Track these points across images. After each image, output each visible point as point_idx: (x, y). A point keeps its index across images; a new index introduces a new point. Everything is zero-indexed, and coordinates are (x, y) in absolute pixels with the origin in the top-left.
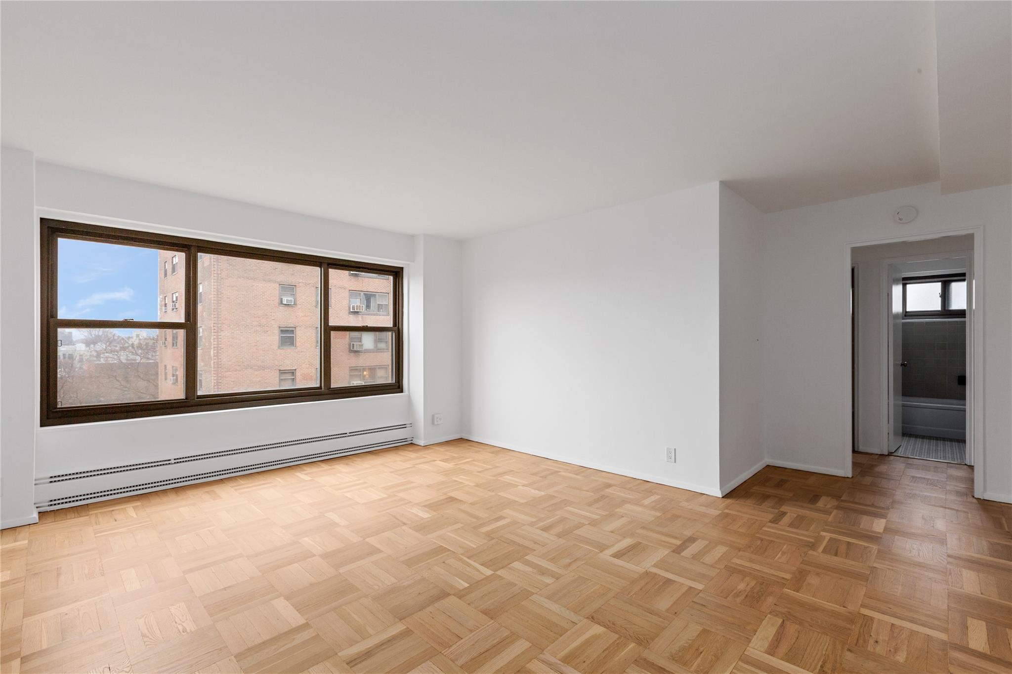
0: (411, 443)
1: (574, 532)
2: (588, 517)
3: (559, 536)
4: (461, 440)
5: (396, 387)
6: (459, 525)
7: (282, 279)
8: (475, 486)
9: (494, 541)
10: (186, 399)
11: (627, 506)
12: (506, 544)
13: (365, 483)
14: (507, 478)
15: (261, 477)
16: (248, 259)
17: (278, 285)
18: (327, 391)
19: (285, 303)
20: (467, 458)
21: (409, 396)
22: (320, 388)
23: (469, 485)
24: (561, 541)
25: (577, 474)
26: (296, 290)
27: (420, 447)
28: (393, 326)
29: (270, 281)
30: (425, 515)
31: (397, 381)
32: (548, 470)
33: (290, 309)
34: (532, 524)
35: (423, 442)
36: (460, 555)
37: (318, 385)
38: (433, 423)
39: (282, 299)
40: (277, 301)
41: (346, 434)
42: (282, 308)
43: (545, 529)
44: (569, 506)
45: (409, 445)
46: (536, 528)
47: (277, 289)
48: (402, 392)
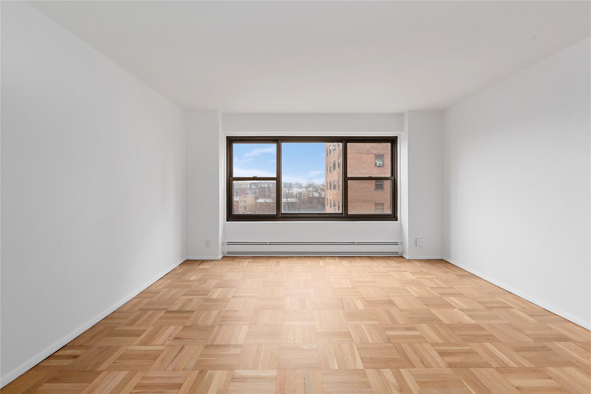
0: (402, 256)
1: (471, 369)
2: (502, 361)
3: (450, 365)
4: (442, 261)
5: (393, 217)
6: (376, 323)
7: (376, 152)
8: (417, 297)
9: (389, 345)
10: (276, 214)
11: (571, 370)
12: (396, 352)
13: (349, 275)
14: (453, 300)
15: (303, 259)
16: (359, 143)
17: (374, 156)
18: (345, 216)
19: (378, 165)
20: (432, 275)
21: (401, 224)
22: (342, 214)
23: (413, 295)
24: (449, 371)
25: (531, 316)
26: (384, 158)
27: (405, 260)
28: (391, 176)
29: (370, 154)
30: (360, 306)
31: (393, 213)
32: (503, 303)
33: (380, 168)
34: (433, 345)
35: (408, 257)
36: (354, 345)
37: (341, 212)
38: (416, 245)
39: (376, 163)
40: (374, 164)
41: (355, 243)
42: (376, 168)
43: (442, 354)
44: (490, 343)
45: (399, 257)
46: (435, 349)
47: (374, 158)
48: (397, 220)
